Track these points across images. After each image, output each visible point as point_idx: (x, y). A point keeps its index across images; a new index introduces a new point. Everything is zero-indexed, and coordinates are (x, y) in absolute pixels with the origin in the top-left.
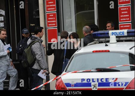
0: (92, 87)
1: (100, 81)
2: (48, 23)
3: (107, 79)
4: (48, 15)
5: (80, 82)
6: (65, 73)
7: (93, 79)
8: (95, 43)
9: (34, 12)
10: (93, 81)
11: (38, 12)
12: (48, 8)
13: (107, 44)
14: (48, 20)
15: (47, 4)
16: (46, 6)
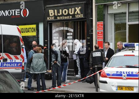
0: (123, 77)
1: (128, 73)
2: (98, 37)
3: (132, 72)
4: (98, 32)
5: (116, 73)
6: (107, 67)
7: (124, 72)
8: (126, 50)
9: (90, 31)
10: (124, 73)
11: (92, 31)
12: (98, 28)
13: (133, 51)
14: (98, 35)
15: (98, 26)
16: (97, 27)
